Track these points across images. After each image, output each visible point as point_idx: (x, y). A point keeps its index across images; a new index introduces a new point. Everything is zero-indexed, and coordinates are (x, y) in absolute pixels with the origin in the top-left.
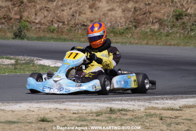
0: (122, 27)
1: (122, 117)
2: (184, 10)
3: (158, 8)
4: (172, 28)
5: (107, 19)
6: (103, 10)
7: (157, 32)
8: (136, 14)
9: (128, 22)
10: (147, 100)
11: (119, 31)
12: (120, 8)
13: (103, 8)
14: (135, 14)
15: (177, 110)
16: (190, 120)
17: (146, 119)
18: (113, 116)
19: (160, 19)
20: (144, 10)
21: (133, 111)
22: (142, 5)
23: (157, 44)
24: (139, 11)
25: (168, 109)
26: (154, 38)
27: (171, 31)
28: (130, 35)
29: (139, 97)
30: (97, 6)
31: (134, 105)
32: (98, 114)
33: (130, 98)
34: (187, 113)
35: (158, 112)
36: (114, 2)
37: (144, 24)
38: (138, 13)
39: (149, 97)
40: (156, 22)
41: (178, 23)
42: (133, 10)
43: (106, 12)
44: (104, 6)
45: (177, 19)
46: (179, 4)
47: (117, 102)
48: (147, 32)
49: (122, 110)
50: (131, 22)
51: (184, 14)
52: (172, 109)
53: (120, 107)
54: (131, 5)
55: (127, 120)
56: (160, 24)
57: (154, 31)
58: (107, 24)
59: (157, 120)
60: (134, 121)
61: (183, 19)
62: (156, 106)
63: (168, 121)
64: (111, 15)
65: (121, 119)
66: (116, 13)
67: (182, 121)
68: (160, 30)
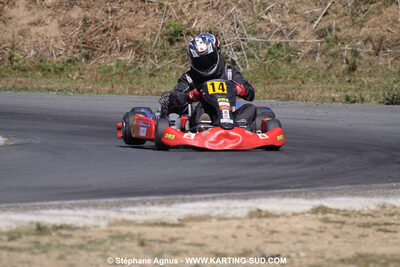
0: (59, 59)
1: (62, 241)
2: (185, 22)
3: (132, 19)
4: (160, 59)
5: (28, 41)
6: (20, 23)
7: (130, 68)
8: (88, 32)
9: (71, 47)
10: (112, 206)
11: (54, 66)
12: (55, 20)
13: (18, 20)
14: (84, 31)
15: (173, 225)
16: (200, 245)
17: (111, 244)
18: (44, 240)
19: (138, 42)
20: (103, 23)
21: (85, 229)
22: (100, 14)
23: (131, 91)
24: (92, 26)
25: (156, 224)
26: (125, 80)
27: (158, 67)
28: (77, 74)
29: (96, 201)
30: (6, 15)
31: (85, 217)
32: (13, 236)
33: (79, 201)
34: (194, 232)
35: (135, 230)
36: (42, 7)
37: (104, 52)
38: (92, 28)
39: (117, 200)
40: (129, 47)
41: (174, 50)
42: (81, 23)
43: (25, 27)
44: (20, 14)
45: (171, 42)
46: (174, 11)
47: (51, 211)
48: (111, 69)
49: (61, 227)
50: (78, 47)
51: (184, 32)
52: (164, 224)
53: (58, 221)
54: (76, 13)
55: (72, 247)
56: (137, 52)
57: (124, 67)
58: (29, 52)
59: (135, 246)
60: (88, 250)
61: (183, 41)
62: (131, 217)
63: (157, 247)
64: (37, 33)
65: (59, 246)
66: (46, 31)
67: (184, 248)
68: (136, 64)
